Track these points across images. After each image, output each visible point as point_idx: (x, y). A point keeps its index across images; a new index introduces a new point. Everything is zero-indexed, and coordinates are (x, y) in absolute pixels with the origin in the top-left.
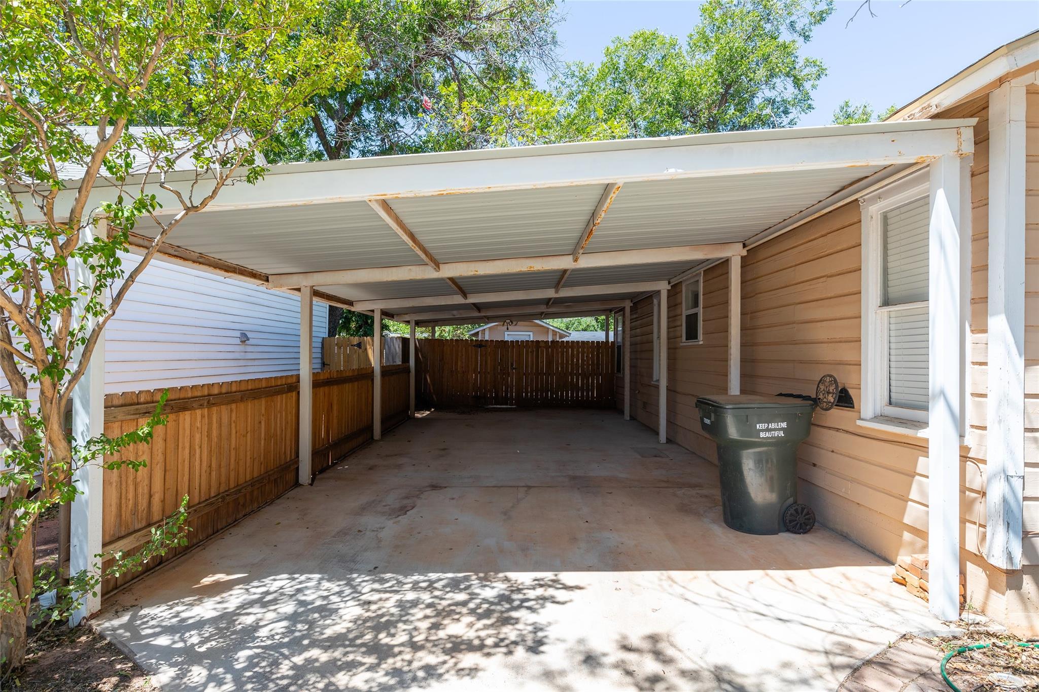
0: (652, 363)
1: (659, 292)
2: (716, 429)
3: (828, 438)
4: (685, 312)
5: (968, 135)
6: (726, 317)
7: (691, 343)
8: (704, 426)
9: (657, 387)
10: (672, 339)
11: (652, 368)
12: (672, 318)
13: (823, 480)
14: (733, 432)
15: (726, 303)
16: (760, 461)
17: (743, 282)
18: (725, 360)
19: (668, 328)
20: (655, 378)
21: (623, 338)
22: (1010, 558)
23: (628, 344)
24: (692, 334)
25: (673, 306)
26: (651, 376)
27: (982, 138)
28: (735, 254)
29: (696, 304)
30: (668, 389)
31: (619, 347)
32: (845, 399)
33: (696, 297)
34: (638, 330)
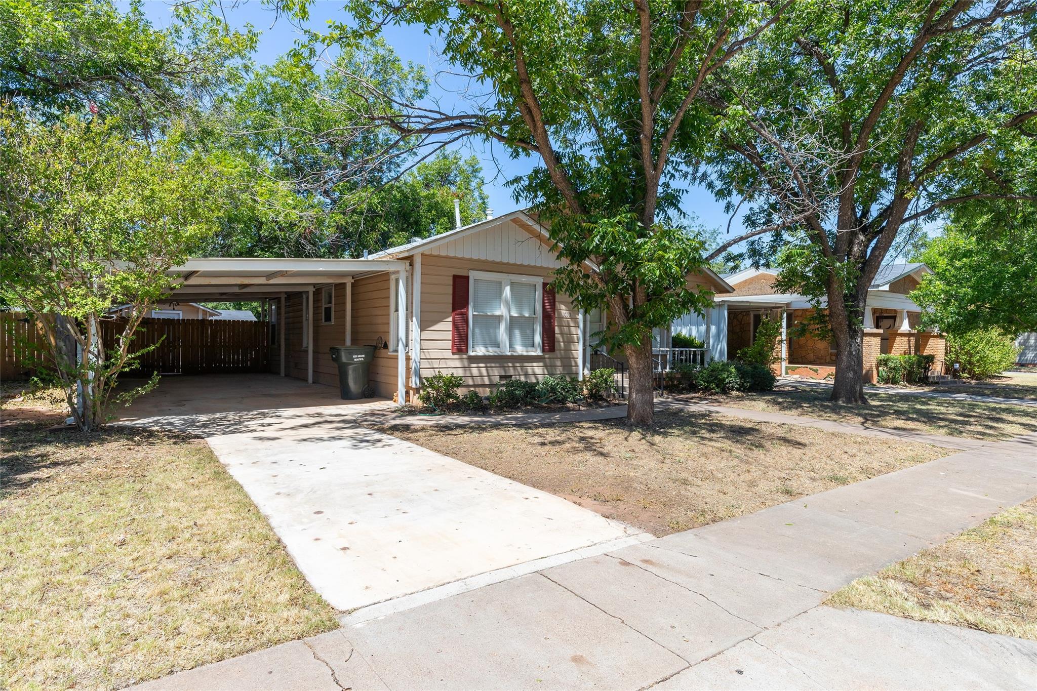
0: (302, 336)
1: (308, 292)
2: (337, 359)
3: (382, 362)
4: (324, 305)
5: (408, 264)
6: (345, 311)
7: (327, 323)
8: (333, 359)
9: (306, 351)
10: (316, 320)
11: (301, 340)
12: (316, 308)
13: (381, 379)
14: (344, 359)
15: (344, 303)
16: (354, 370)
17: (352, 294)
18: (344, 333)
19: (314, 314)
20: (304, 345)
21: (279, 319)
22: (416, 384)
23: (283, 323)
24: (328, 319)
25: (317, 301)
26: (301, 345)
27: (411, 265)
28: (349, 281)
29: (330, 302)
30: (314, 352)
31: (273, 326)
32: (386, 346)
33: (330, 297)
34: (291, 314)
